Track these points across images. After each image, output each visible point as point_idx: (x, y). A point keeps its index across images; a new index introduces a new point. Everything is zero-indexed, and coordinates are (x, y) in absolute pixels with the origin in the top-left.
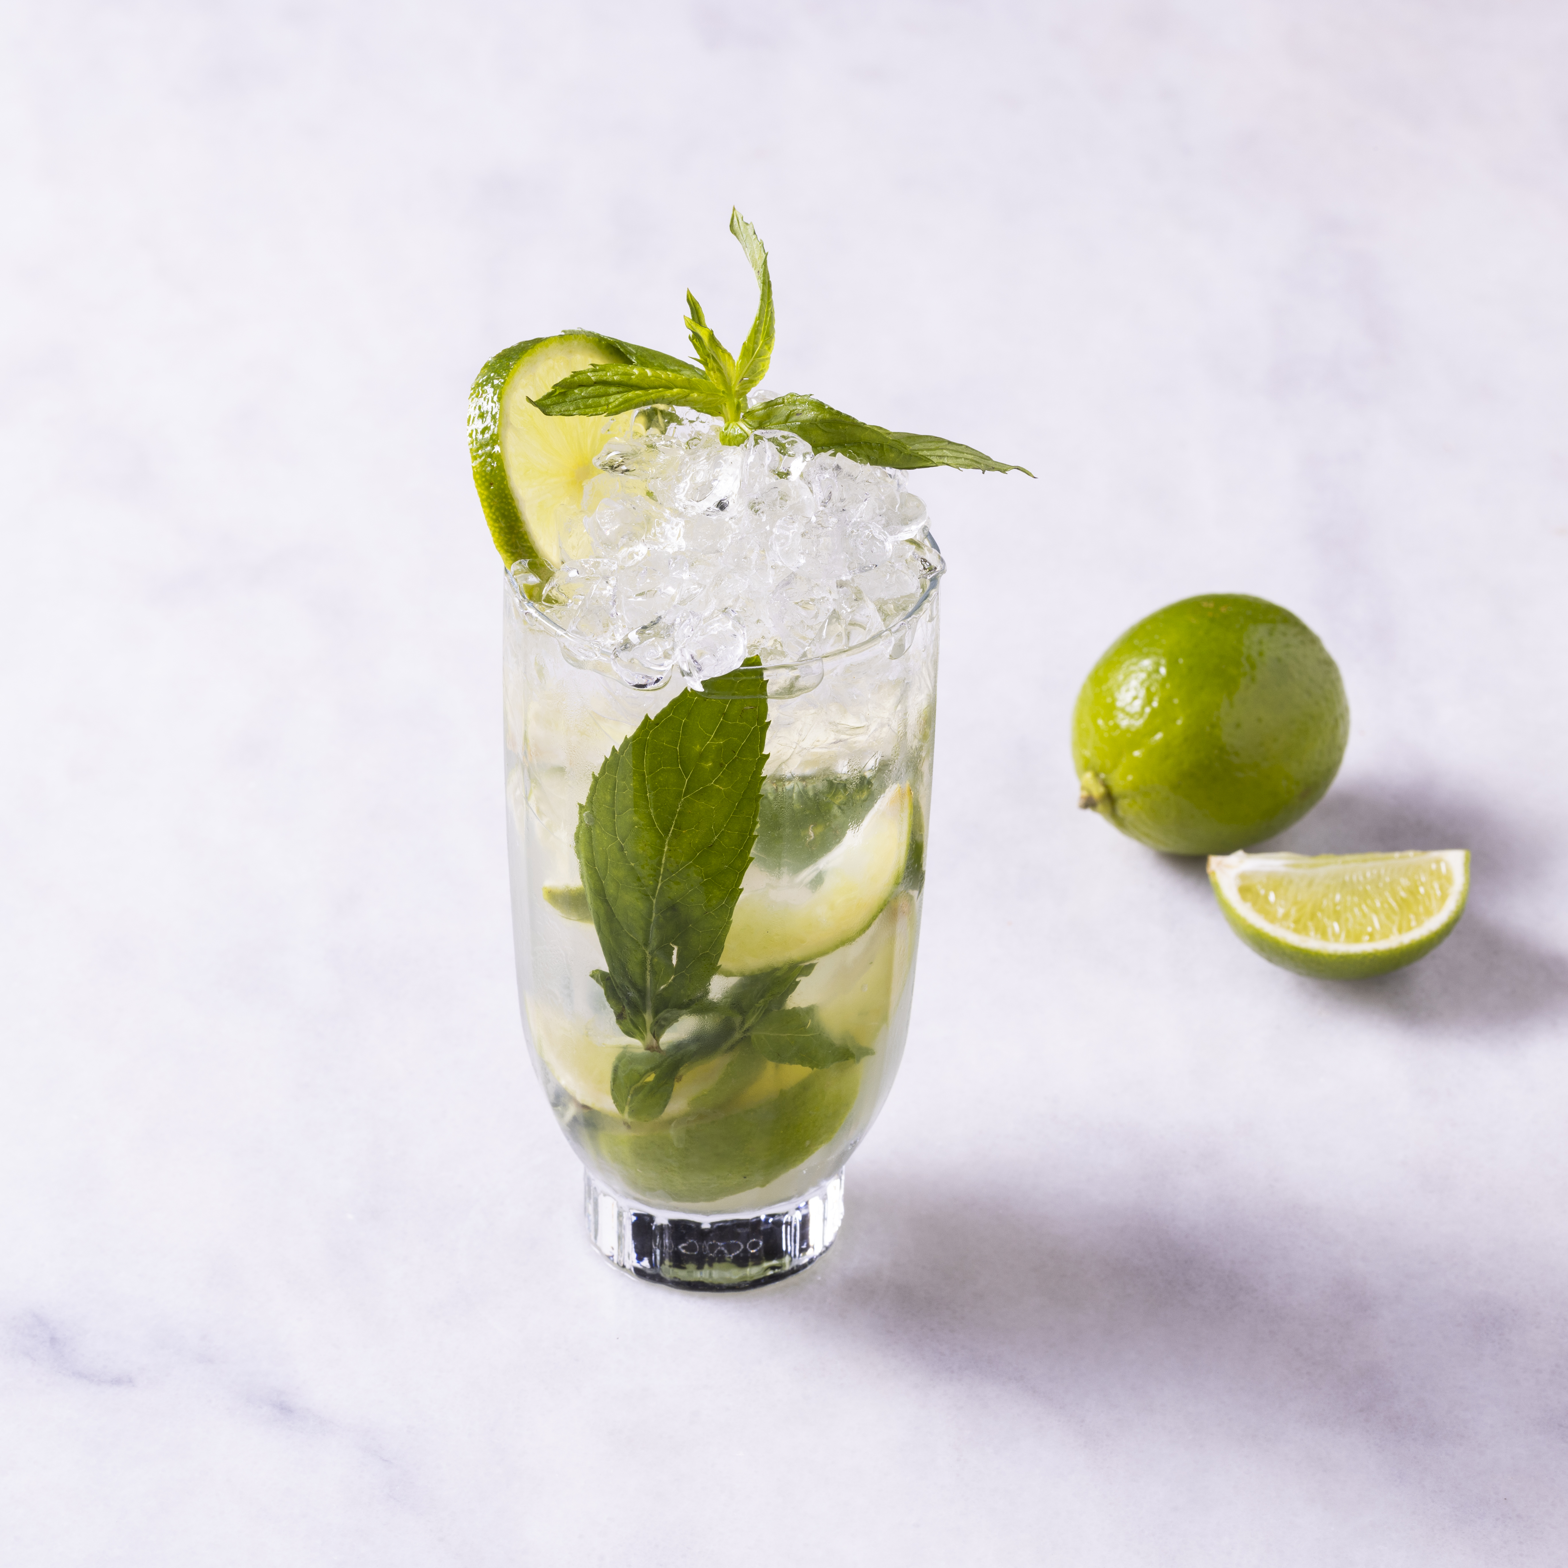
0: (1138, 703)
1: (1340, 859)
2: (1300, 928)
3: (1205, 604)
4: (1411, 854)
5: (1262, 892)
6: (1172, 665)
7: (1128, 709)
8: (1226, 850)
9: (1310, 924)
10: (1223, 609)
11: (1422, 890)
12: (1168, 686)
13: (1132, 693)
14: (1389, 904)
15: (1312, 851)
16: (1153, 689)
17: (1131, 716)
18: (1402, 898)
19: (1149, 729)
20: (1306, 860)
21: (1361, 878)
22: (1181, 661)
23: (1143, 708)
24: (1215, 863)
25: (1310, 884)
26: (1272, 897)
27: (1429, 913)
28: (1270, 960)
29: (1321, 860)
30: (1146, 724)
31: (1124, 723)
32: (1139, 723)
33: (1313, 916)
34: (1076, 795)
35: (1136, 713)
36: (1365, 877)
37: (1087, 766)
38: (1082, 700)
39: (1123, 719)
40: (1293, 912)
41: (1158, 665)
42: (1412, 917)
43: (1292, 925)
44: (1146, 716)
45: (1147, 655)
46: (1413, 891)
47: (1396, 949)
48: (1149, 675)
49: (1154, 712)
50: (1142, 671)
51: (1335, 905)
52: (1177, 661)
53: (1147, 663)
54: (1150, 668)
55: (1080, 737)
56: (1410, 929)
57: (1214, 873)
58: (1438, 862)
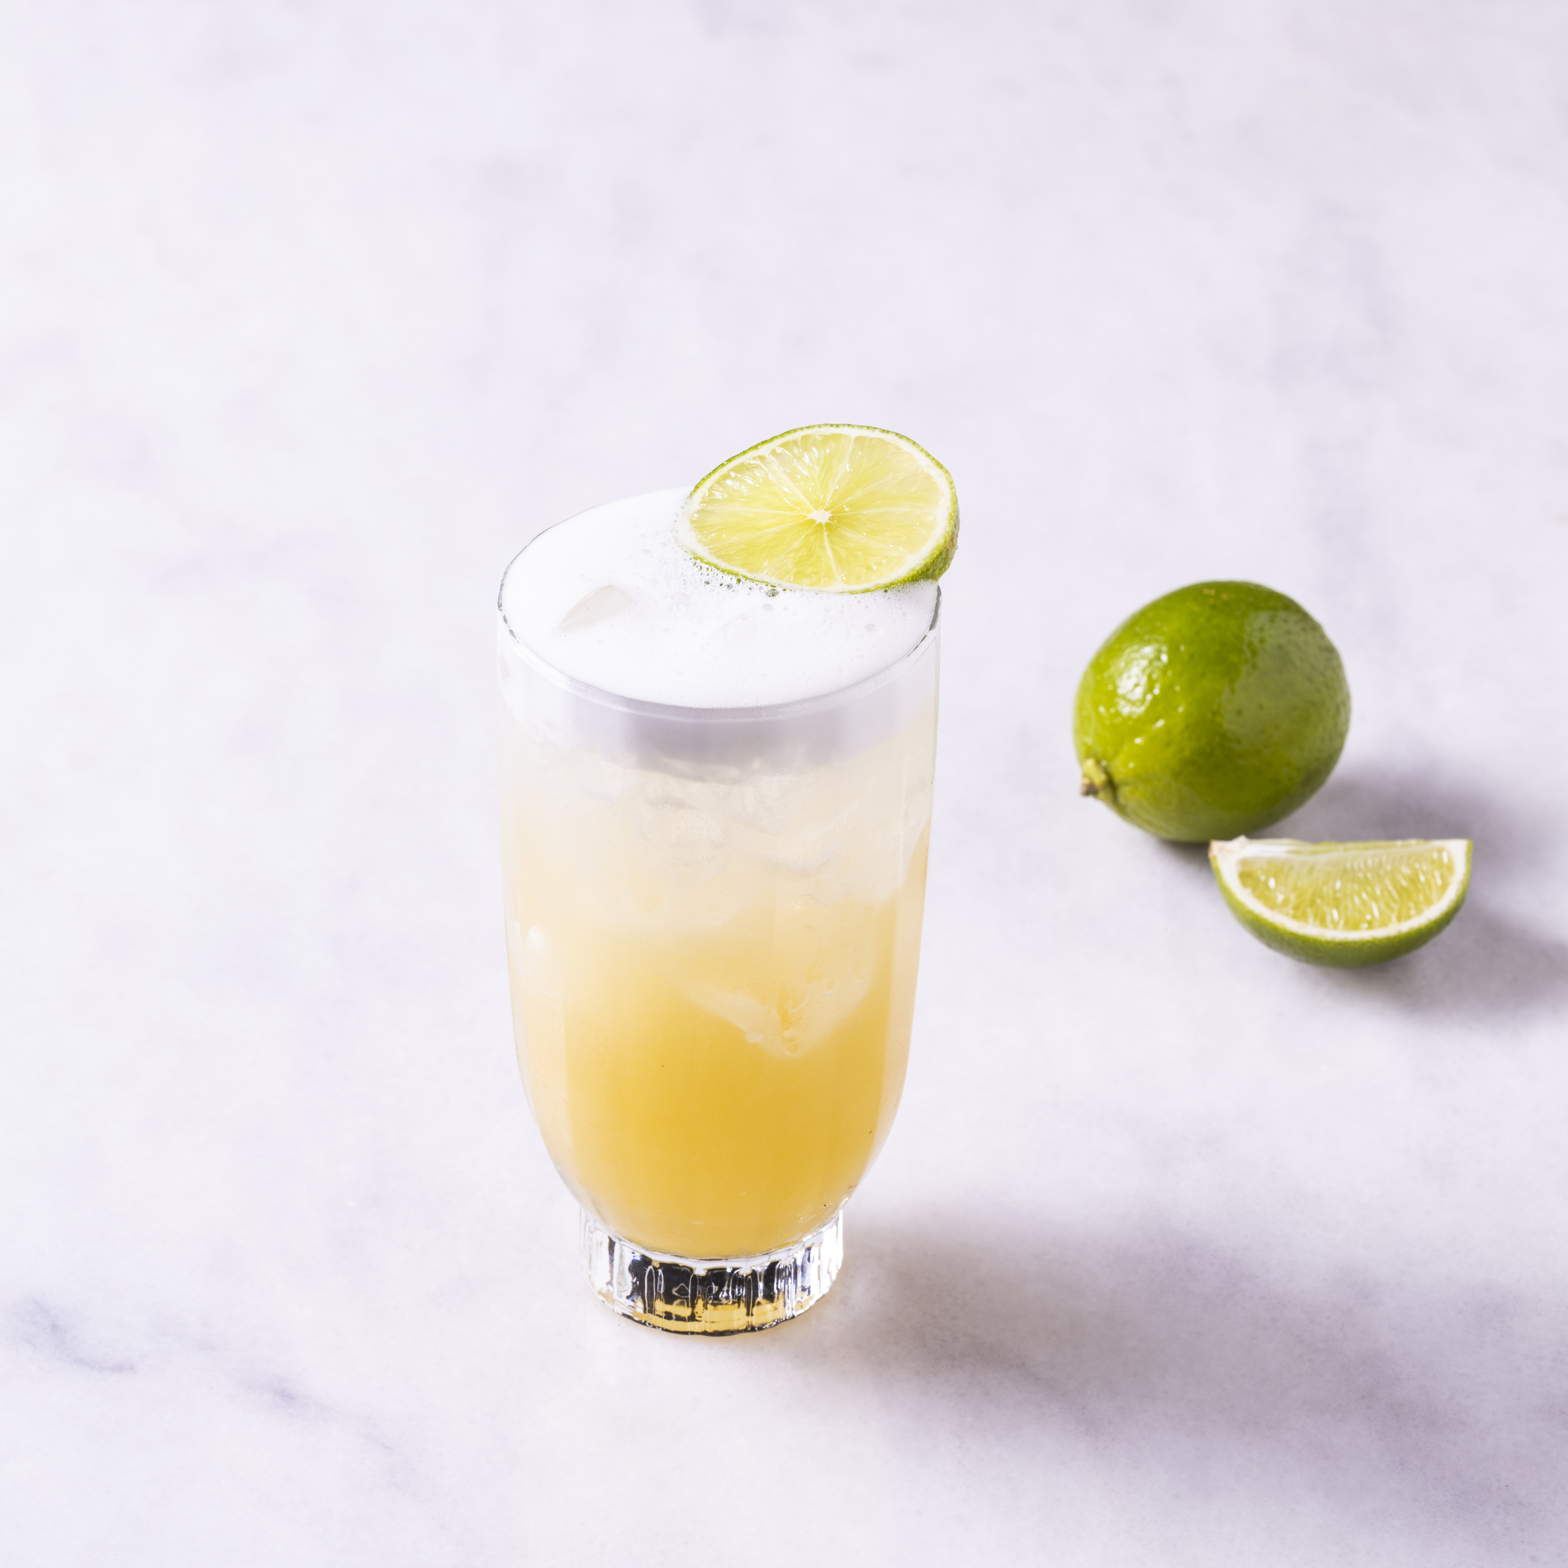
0: (1139, 691)
1: (1341, 847)
2: (1299, 914)
3: (1206, 591)
4: (1413, 842)
5: (1263, 878)
6: (1173, 652)
7: (1130, 696)
8: (1228, 835)
9: (1309, 911)
10: (1224, 596)
11: (1422, 878)
12: (1170, 673)
13: (1134, 680)
14: (1389, 892)
15: (1315, 839)
16: (1155, 676)
17: (1133, 703)
18: (1403, 888)
19: (1151, 715)
20: (1308, 847)
21: (1362, 866)
22: (1182, 648)
23: (1145, 695)
24: (1217, 848)
25: (1311, 870)
26: (1272, 883)
27: (1429, 902)
28: (1269, 945)
29: (1323, 847)
30: (1147, 712)
31: (1126, 710)
32: (1140, 710)
33: (1312, 903)
34: (1078, 783)
35: (1138, 701)
36: (1366, 864)
37: (1088, 753)
38: (1084, 688)
39: (1124, 707)
40: (1293, 897)
41: (1159, 652)
42: (1411, 905)
43: (1291, 912)
44: (1147, 703)
45: (1148, 643)
46: (1413, 880)
47: (1395, 937)
48: (1151, 662)
49: (1155, 699)
50: (1143, 658)
51: (1335, 892)
52: (1178, 648)
53: (1149, 650)
54: (1152, 656)
55: (1081, 725)
56: (1409, 917)
57: (1215, 858)
58: (1440, 851)
